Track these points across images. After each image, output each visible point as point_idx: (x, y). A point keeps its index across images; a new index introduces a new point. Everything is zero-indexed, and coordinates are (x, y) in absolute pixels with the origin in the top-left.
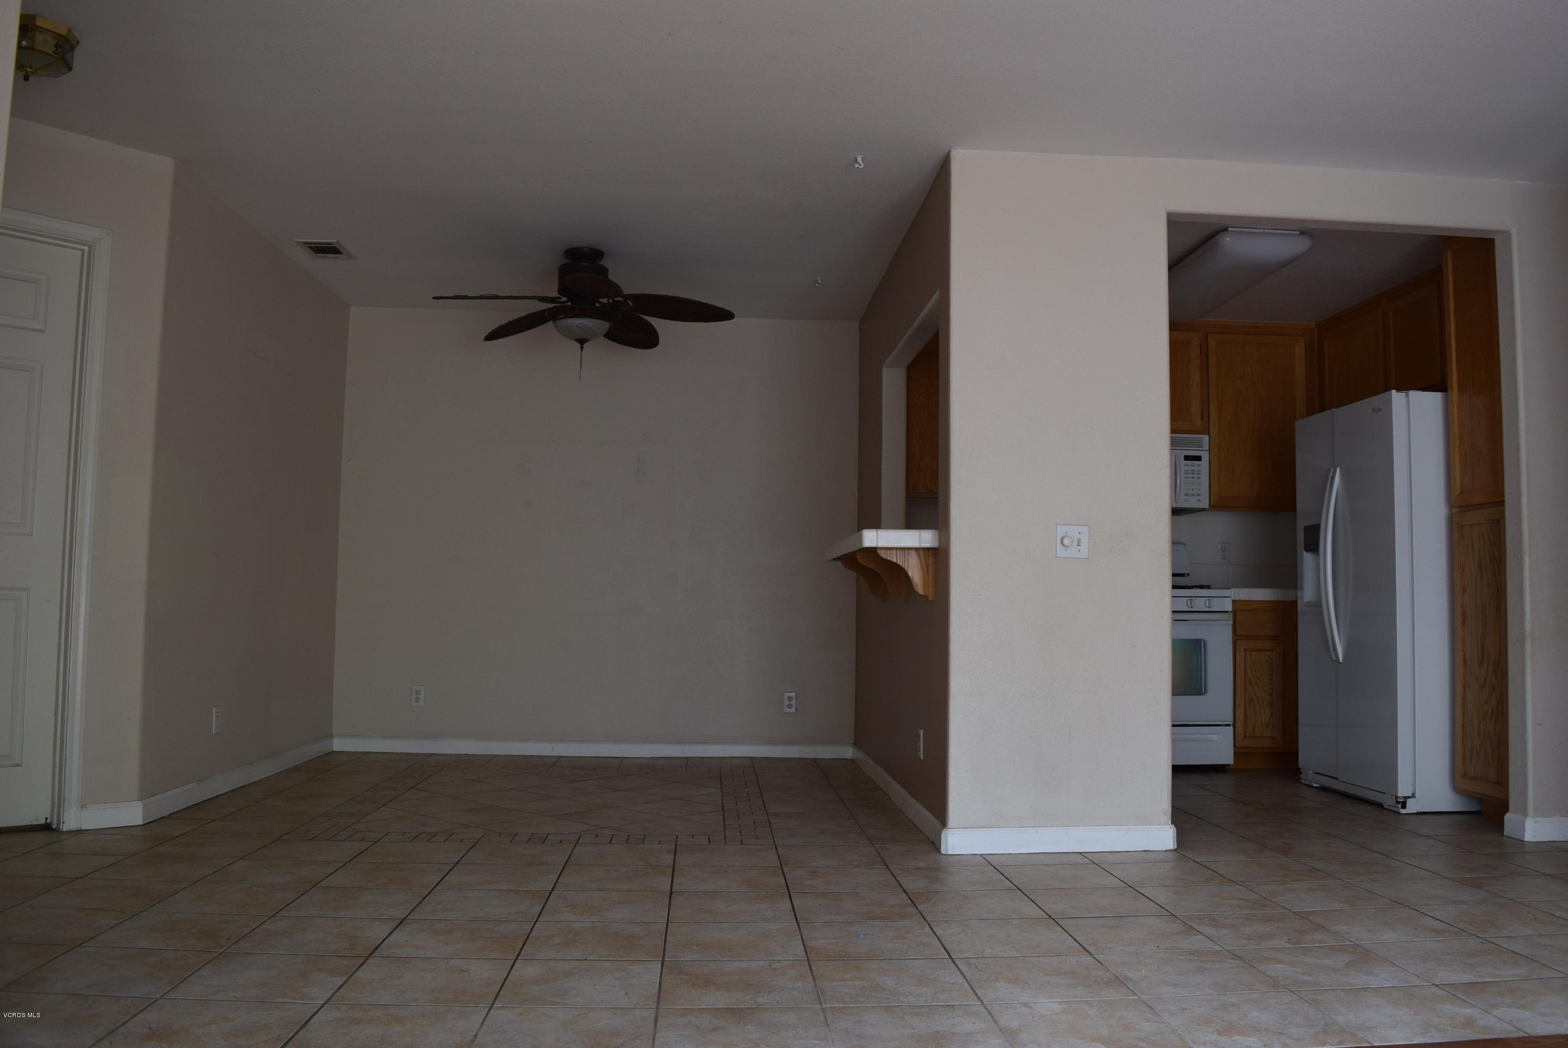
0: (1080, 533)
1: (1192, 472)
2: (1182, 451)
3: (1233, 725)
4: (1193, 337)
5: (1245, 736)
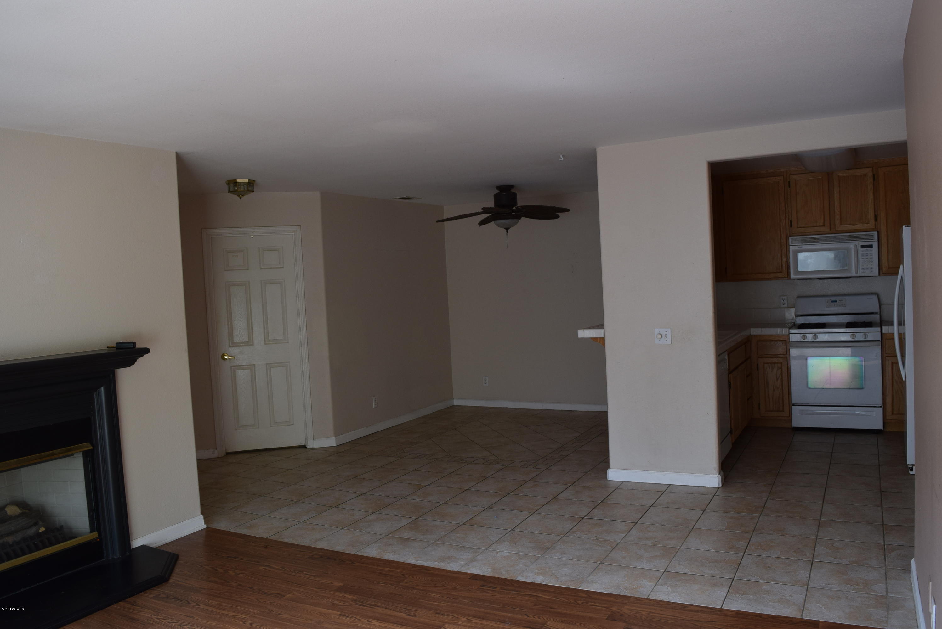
0: (666, 332)
1: (867, 255)
2: (860, 243)
3: (882, 407)
4: (868, 171)
5: (892, 413)
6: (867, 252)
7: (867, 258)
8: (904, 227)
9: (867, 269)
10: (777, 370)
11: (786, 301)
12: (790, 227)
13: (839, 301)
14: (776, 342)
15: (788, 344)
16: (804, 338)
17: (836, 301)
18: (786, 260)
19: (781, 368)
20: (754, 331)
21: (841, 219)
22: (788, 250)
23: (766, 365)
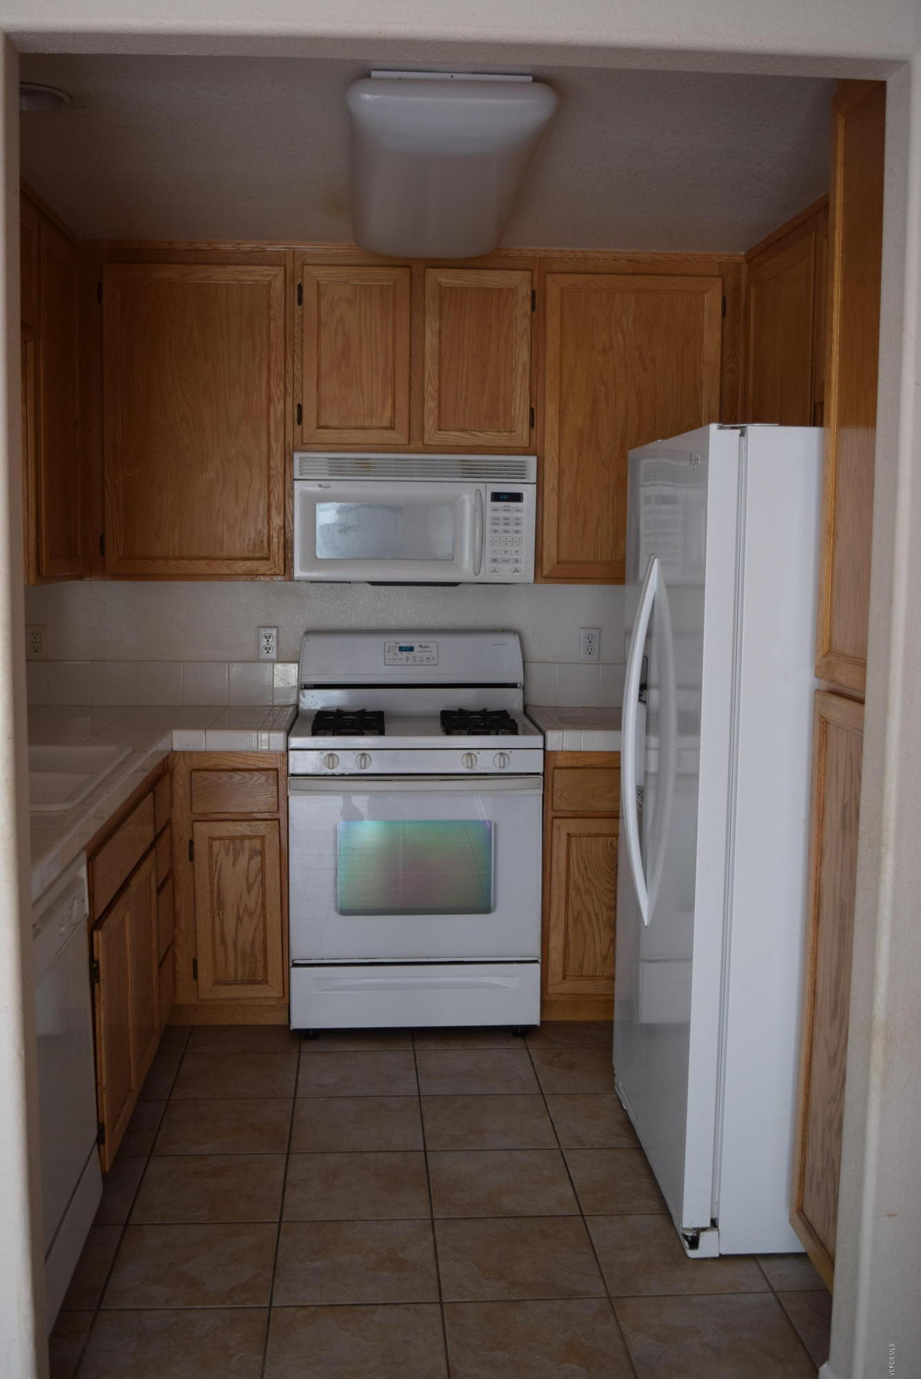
1: (506, 521)
2: (488, 485)
3: (540, 961)
4: (519, 281)
5: (564, 977)
6: (506, 514)
7: (506, 531)
8: (713, 427)
9: (506, 561)
10: (250, 858)
11: (273, 642)
12: (296, 423)
13: (420, 649)
14: (246, 774)
15: (282, 782)
16: (331, 765)
17: (411, 649)
18: (282, 524)
19: (262, 853)
20: (183, 740)
21: (439, 411)
22: (288, 494)
23: (216, 844)
